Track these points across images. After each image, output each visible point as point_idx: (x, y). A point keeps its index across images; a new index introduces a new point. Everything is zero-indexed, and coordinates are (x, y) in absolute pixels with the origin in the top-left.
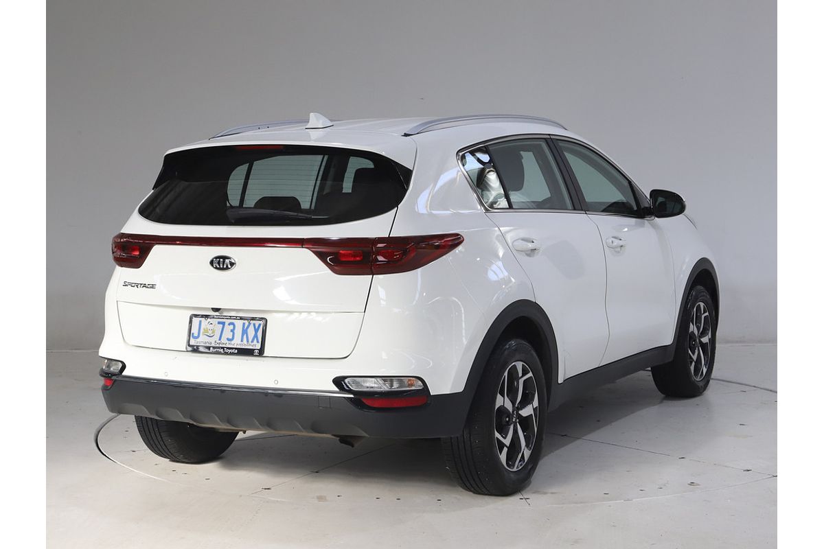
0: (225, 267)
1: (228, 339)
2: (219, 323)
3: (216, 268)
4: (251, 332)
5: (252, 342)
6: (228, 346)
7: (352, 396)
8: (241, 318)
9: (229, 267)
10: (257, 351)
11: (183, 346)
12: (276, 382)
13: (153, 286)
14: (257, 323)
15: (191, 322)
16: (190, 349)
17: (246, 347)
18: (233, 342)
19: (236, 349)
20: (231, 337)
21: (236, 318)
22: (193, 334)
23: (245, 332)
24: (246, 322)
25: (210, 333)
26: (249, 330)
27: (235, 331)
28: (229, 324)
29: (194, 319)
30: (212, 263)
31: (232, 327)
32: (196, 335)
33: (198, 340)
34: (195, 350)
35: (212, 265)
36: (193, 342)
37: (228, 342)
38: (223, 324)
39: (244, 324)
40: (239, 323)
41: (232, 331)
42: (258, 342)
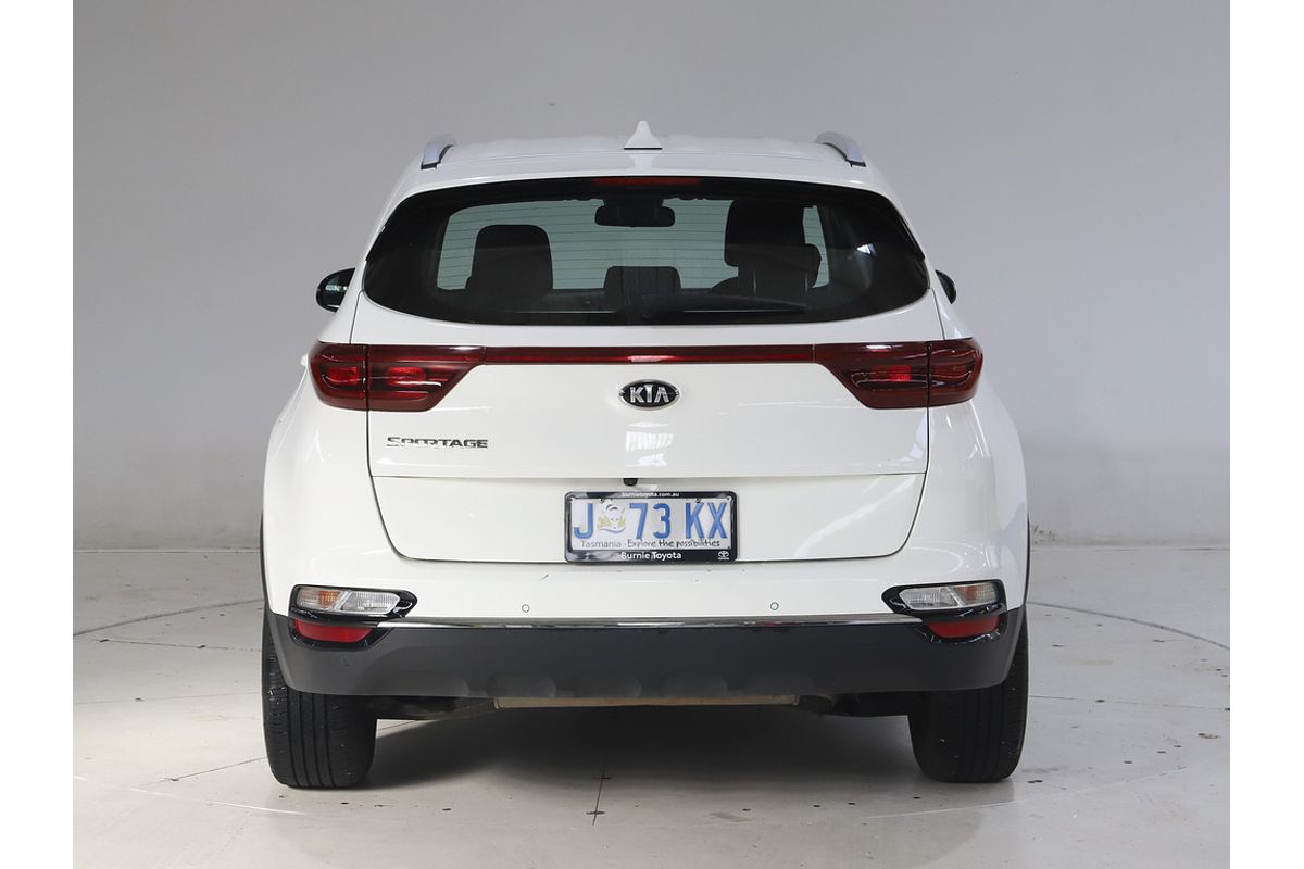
0: (657, 400)
1: (658, 535)
2: (632, 506)
3: (637, 404)
4: (706, 518)
5: (712, 535)
6: (658, 547)
7: (918, 620)
8: (684, 495)
9: (667, 400)
10: (724, 553)
11: (559, 554)
12: (775, 606)
13: (480, 443)
14: (717, 501)
15: (568, 507)
16: (573, 557)
17: (698, 547)
18: (668, 540)
19: (677, 551)
20: (664, 531)
21: (671, 495)
22: (577, 530)
23: (691, 519)
24: (693, 501)
25: (614, 525)
26: (700, 515)
27: (670, 519)
28: (657, 507)
29: (574, 503)
30: (626, 394)
31: (663, 512)
32: (584, 530)
33: (589, 540)
34: (585, 559)
35: (628, 400)
36: (577, 544)
37: (657, 540)
38: (644, 508)
39: (688, 506)
40: (678, 506)
41: (666, 519)
42: (724, 536)
